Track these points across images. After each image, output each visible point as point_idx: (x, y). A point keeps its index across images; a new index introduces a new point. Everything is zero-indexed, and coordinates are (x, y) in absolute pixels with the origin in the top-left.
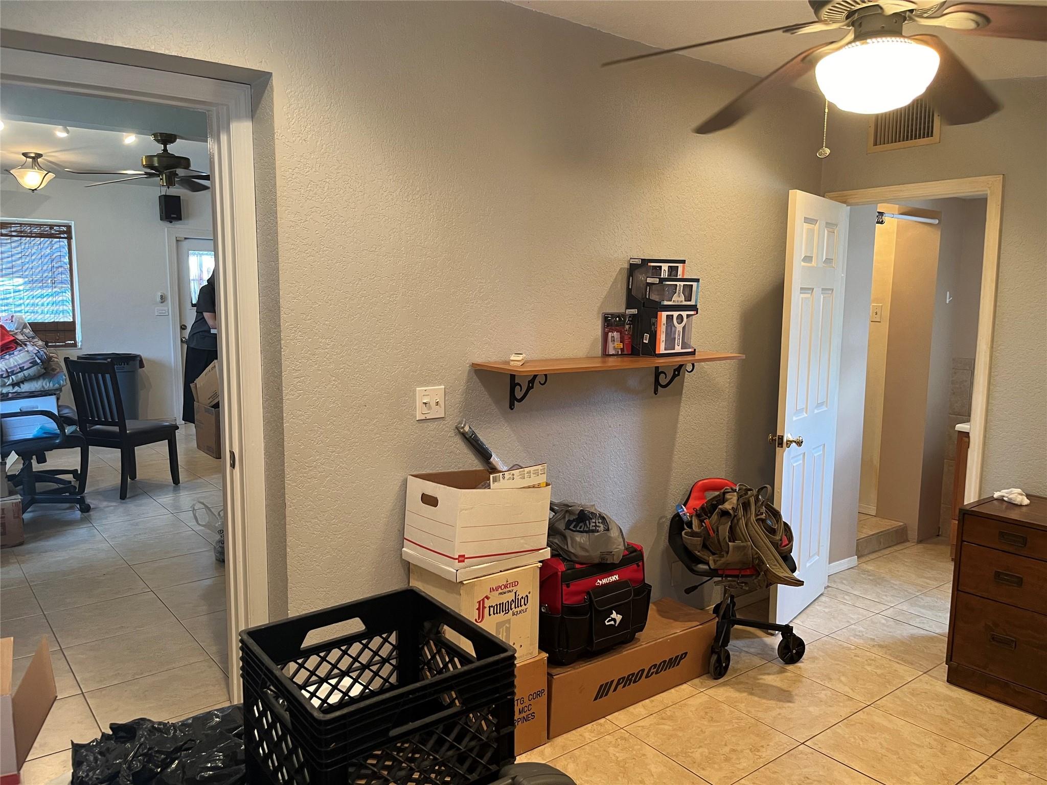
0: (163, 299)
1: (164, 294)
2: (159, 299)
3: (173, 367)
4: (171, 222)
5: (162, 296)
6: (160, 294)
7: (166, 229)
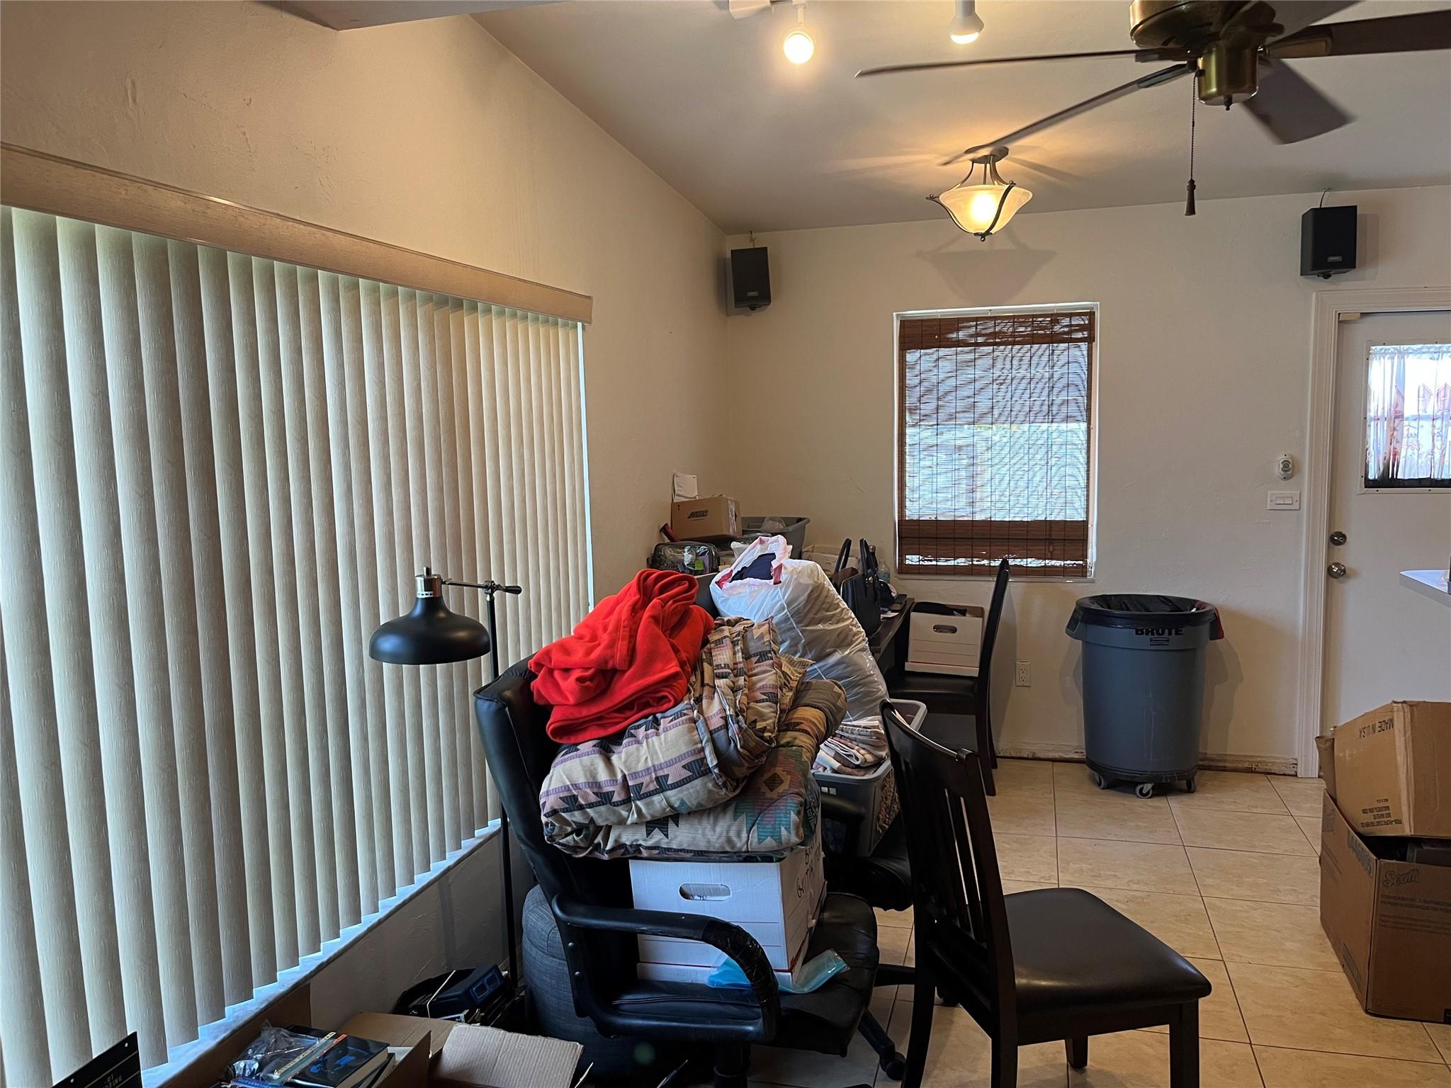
0: (1289, 469)
1: (1292, 457)
2: (1278, 470)
3: (1300, 640)
4: (1327, 276)
5: (1286, 465)
6: (1281, 458)
7: (1314, 294)
